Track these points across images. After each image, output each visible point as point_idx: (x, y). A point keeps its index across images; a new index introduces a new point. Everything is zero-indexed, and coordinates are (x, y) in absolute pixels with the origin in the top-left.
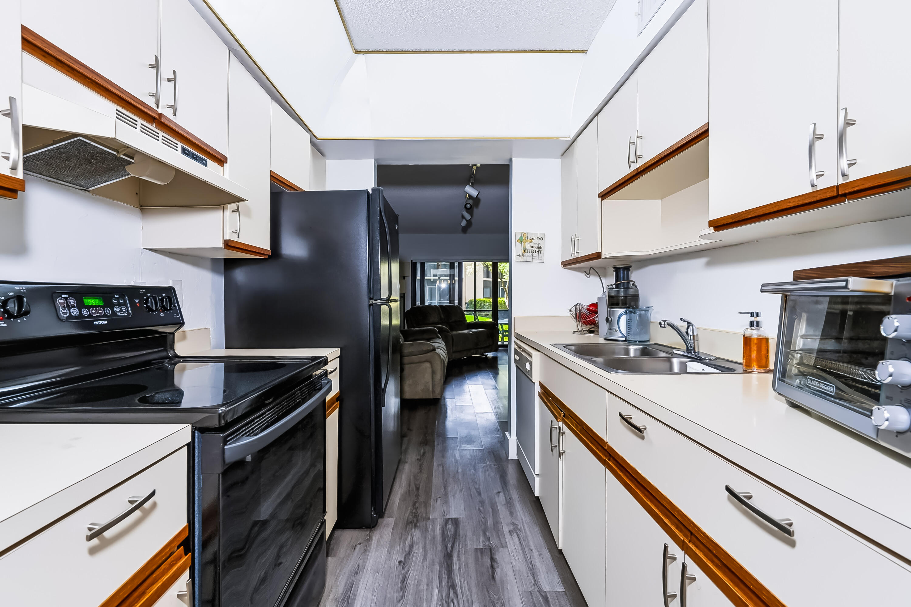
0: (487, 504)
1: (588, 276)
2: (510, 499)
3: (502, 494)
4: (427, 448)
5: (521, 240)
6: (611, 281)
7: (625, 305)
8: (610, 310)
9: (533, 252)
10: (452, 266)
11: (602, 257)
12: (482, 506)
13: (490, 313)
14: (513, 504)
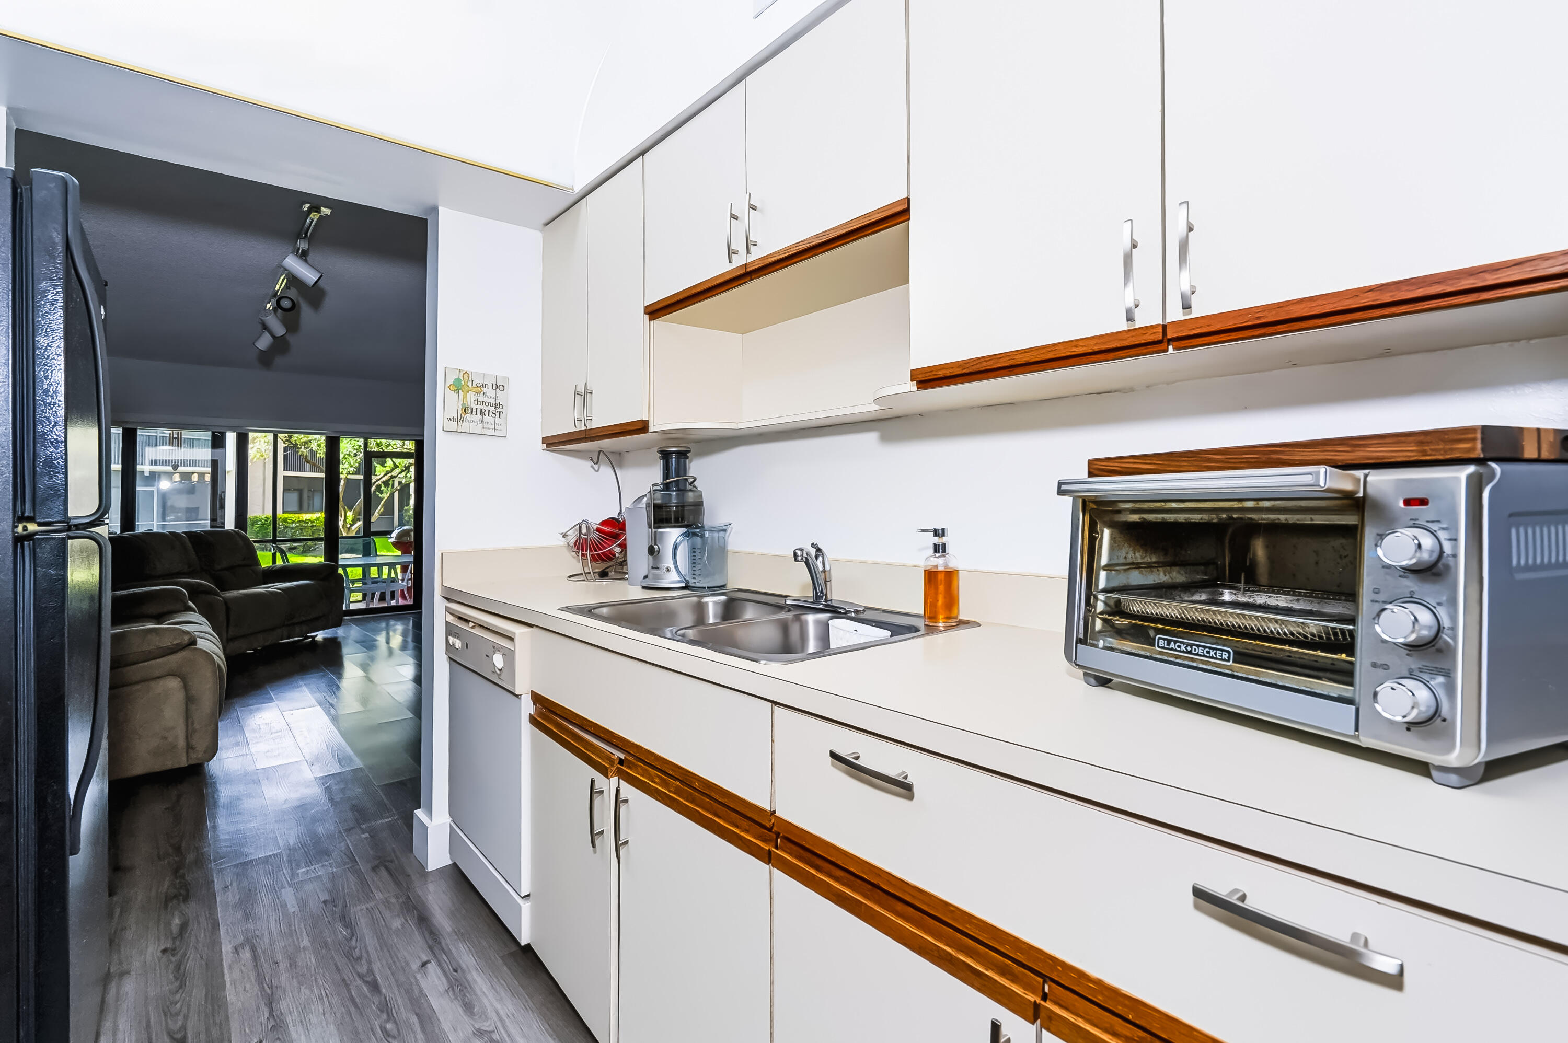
0: (402, 1008)
1: (596, 467)
2: (456, 971)
3: (432, 967)
4: (191, 908)
5: (457, 386)
6: (654, 475)
7: (682, 522)
8: (655, 532)
9: (482, 413)
10: (218, 442)
11: (651, 429)
12: (390, 1017)
13: (321, 545)
14: (467, 981)
